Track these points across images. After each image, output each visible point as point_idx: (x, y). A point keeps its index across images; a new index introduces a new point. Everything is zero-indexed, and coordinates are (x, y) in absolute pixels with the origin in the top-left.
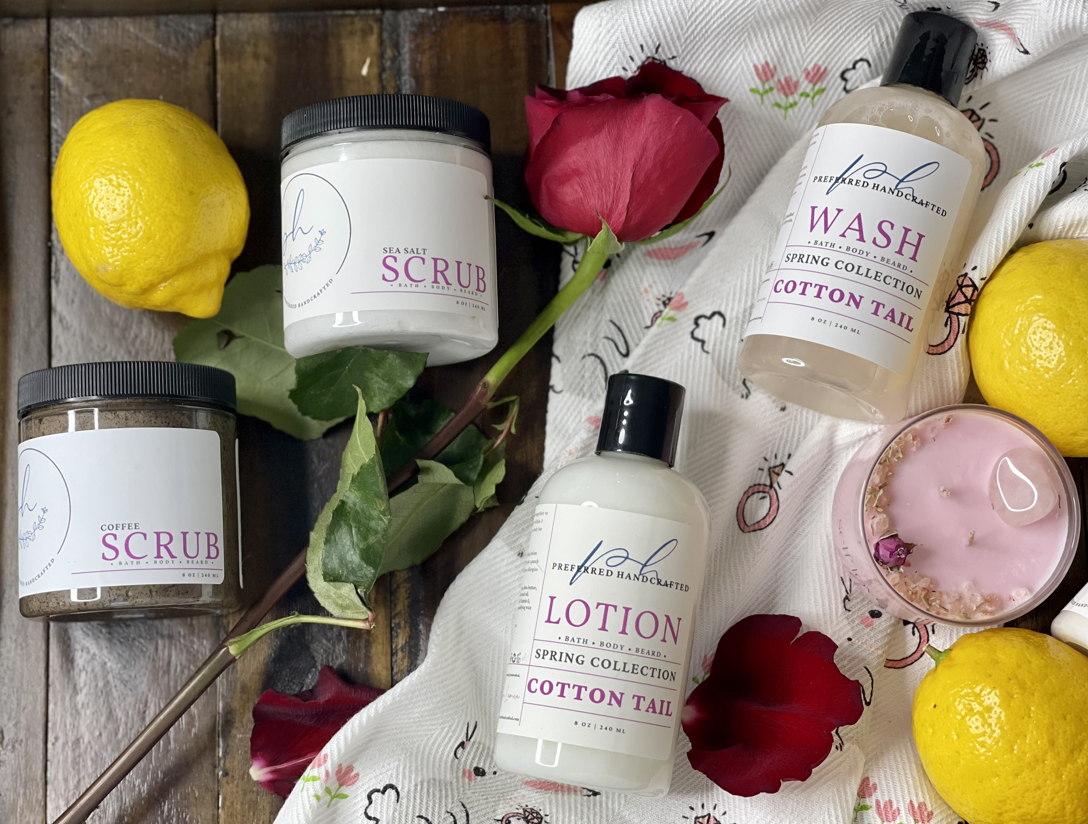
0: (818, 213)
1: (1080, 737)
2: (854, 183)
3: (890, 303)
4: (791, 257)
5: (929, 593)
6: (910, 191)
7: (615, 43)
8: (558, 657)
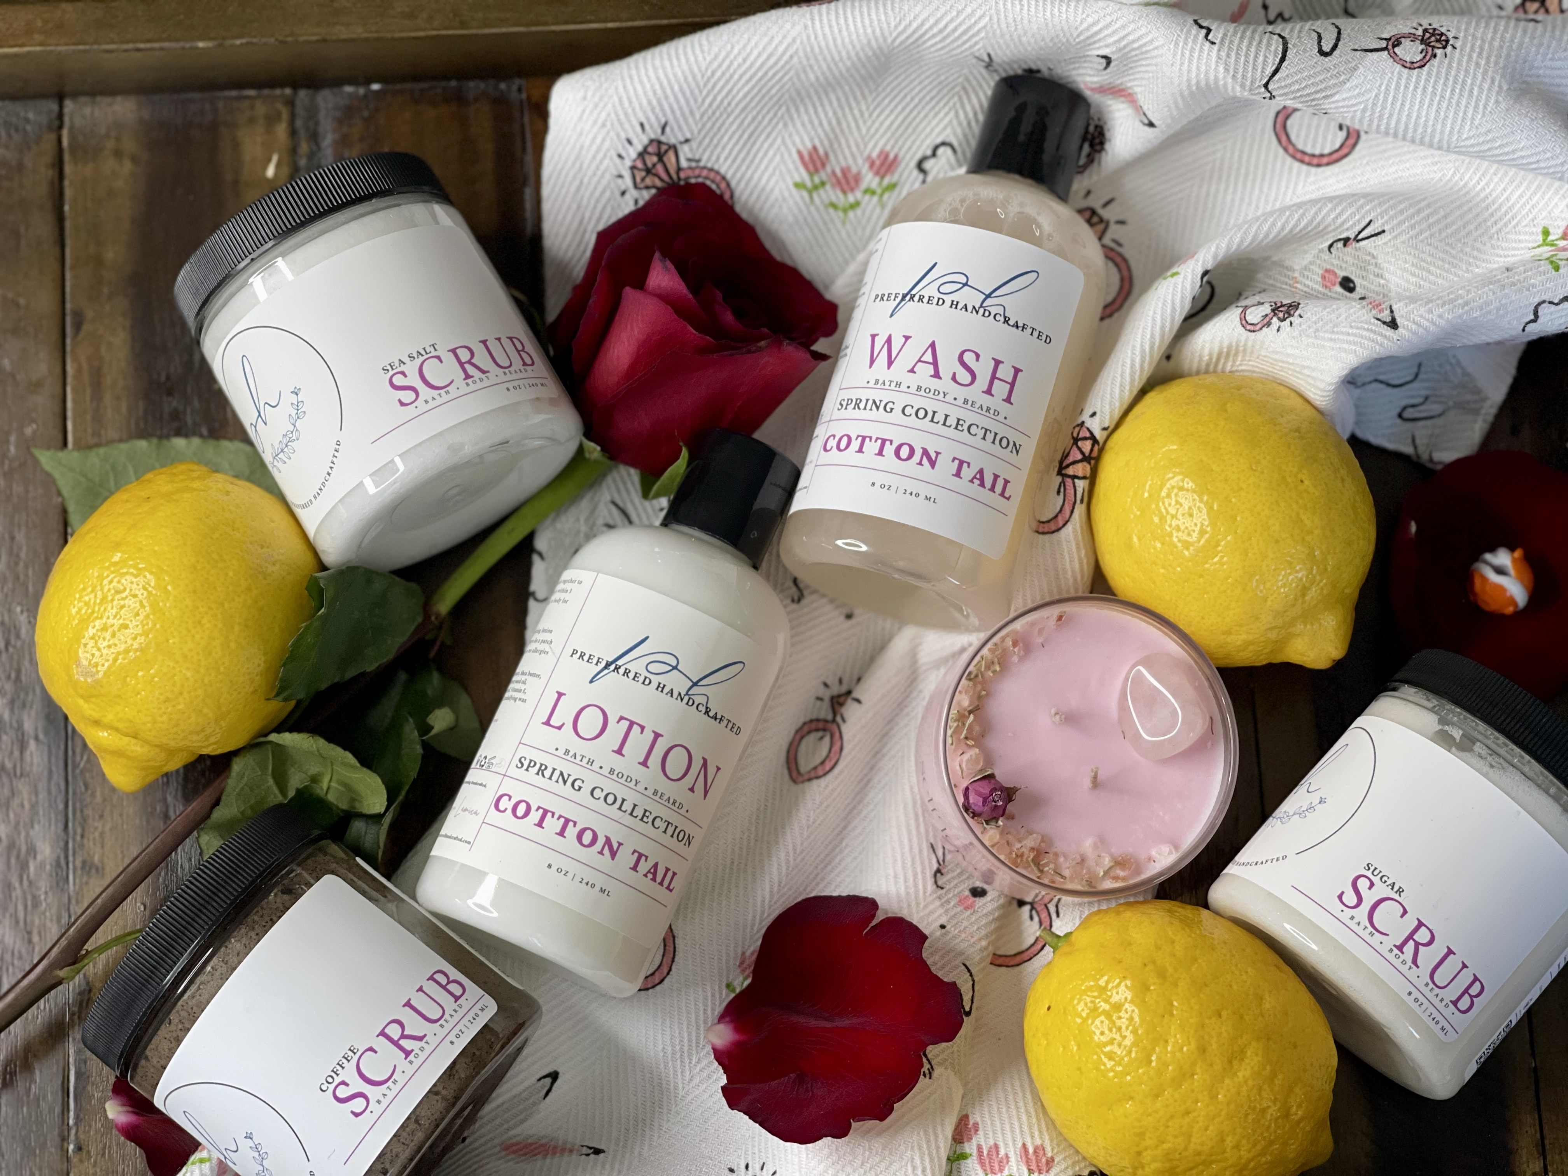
0: (880, 342)
1: (1240, 1042)
2: (925, 300)
3: (977, 461)
4: (844, 404)
5: (1039, 855)
6: (1001, 310)
7: (606, 120)
8: (547, 773)
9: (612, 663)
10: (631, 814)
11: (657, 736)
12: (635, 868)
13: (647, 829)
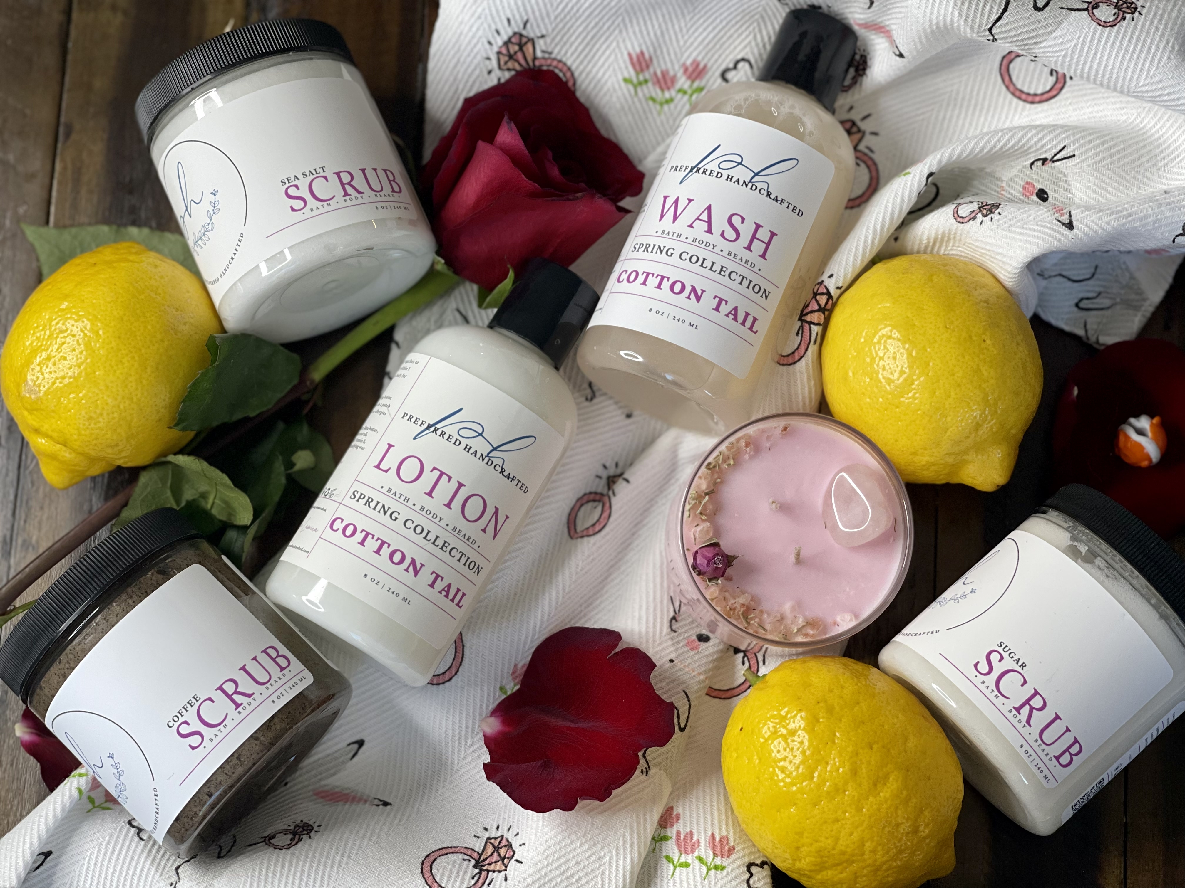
0: (670, 202)
1: (885, 770)
2: (710, 173)
3: (733, 300)
4: (637, 247)
5: (748, 612)
6: (765, 186)
8: (373, 505)
9: (432, 425)
10: (434, 543)
11: (461, 485)
12: (432, 585)
13: (445, 556)
